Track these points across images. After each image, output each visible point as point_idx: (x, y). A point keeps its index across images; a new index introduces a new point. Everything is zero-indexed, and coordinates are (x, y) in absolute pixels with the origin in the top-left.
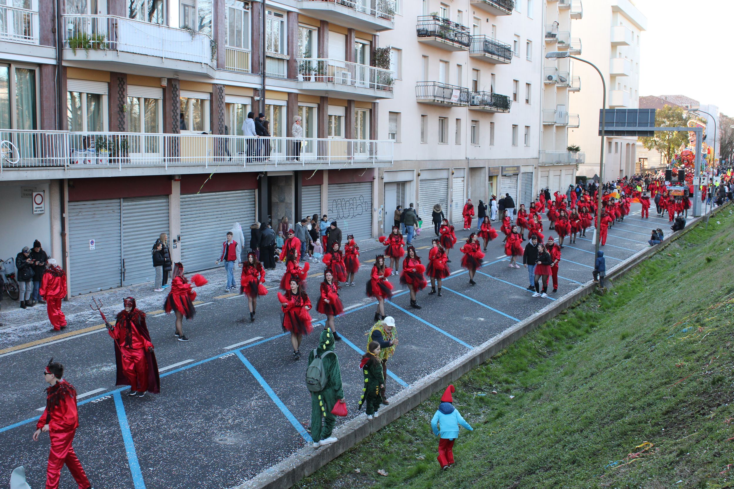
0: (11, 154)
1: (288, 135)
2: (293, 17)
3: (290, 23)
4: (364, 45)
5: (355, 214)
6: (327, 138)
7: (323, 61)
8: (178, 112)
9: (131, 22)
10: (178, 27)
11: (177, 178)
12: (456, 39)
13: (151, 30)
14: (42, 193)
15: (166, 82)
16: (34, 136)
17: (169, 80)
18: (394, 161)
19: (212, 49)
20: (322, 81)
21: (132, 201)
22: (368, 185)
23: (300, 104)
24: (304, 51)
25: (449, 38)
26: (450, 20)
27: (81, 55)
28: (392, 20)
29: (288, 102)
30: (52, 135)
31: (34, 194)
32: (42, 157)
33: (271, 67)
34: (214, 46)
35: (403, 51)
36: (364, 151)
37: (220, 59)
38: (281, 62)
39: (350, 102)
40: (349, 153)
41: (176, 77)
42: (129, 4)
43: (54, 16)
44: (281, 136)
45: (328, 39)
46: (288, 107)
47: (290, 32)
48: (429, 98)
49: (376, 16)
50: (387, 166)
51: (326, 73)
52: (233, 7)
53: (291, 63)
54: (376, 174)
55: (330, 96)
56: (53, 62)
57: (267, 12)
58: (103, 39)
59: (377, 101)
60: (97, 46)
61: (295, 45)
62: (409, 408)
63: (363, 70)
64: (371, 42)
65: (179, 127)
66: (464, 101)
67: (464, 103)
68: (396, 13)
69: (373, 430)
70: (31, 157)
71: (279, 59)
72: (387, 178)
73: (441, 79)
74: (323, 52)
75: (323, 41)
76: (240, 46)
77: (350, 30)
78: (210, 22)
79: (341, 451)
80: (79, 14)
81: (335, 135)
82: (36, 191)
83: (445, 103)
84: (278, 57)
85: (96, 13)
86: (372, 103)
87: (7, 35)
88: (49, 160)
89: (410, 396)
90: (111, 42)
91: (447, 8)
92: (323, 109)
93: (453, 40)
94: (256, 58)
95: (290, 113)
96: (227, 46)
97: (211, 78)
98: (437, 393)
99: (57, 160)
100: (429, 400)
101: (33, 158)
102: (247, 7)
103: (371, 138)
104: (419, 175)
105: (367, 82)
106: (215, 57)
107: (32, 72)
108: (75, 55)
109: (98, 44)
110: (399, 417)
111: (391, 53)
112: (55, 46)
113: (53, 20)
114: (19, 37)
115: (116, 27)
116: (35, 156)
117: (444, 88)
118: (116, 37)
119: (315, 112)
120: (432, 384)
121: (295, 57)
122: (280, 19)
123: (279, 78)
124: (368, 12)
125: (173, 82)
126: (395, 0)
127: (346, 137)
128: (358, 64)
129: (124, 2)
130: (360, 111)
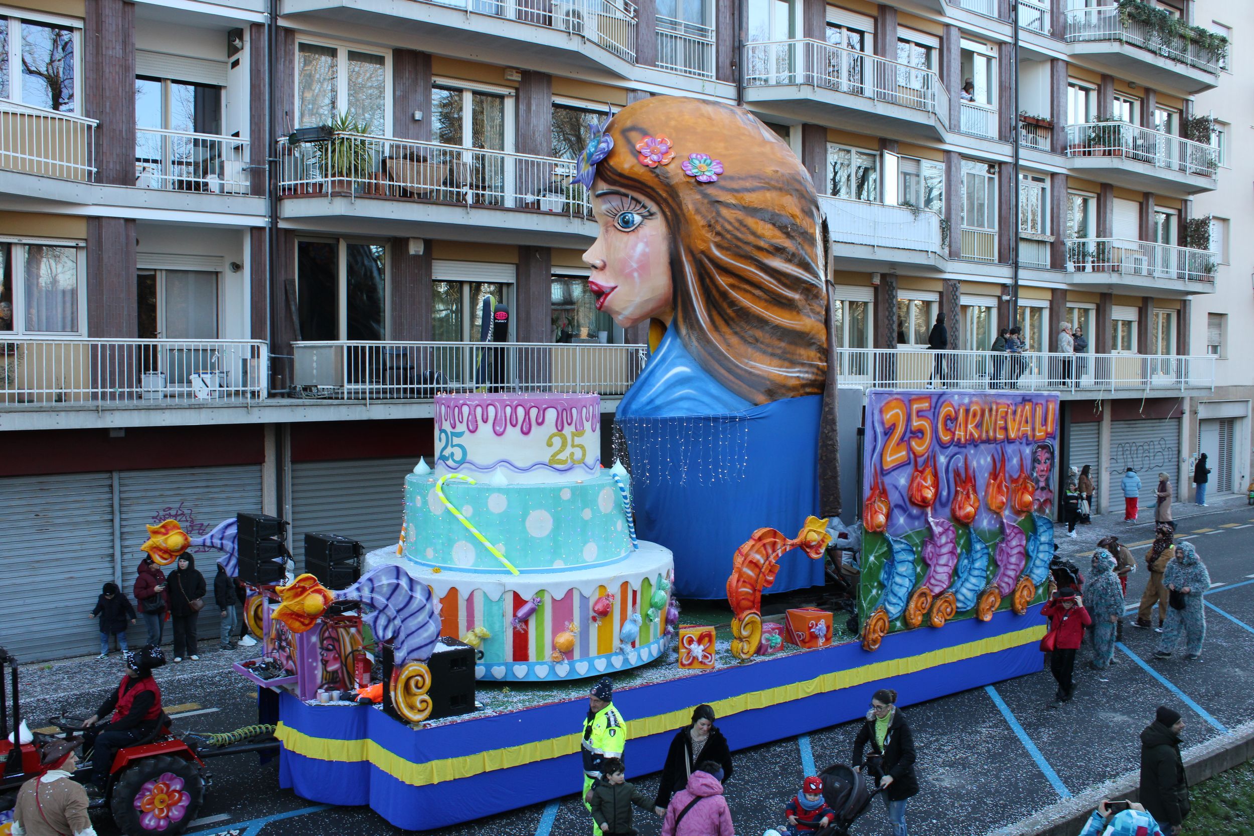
1: (1050, 351)
2: (1059, 181)
3: (1056, 190)
4: (1168, 216)
5: (1152, 466)
6: (1110, 353)
7: (1104, 242)
8: (895, 318)
9: (834, 201)
13: (860, 209)
15: (879, 278)
17: (883, 276)
18: (1216, 387)
19: (943, 231)
20: (1103, 270)
22: (1174, 423)
23: (1069, 305)
24: (1076, 230)
28: (1214, 177)
29: (1051, 302)
33: (1026, 253)
34: (946, 227)
35: (1232, 222)
36: (1167, 372)
37: (953, 245)
38: (1041, 247)
39: (1146, 300)
40: (1144, 375)
41: (892, 271)
42: (831, 176)
44: (1040, 350)
45: (1112, 210)
46: (1051, 309)
47: (1055, 202)
49: (1188, 172)
50: (1204, 393)
51: (1109, 259)
52: (973, 172)
53: (1056, 248)
54: (1186, 407)
55: (1115, 292)
57: (1021, 176)
59: (1190, 297)
61: (1062, 220)
62: (1226, 765)
63: (1166, 252)
64: (1180, 211)
65: (896, 339)
68: (1219, 165)
71: (1039, 242)
72: (1203, 413)
74: (1105, 229)
75: (1105, 213)
76: (981, 225)
77: (1147, 195)
78: (940, 194)
81: (1123, 349)
84: (1036, 239)
86: (1181, 300)
89: (1228, 747)
92: (1105, 311)
94: (1005, 242)
95: (1054, 318)
96: (965, 226)
97: (941, 271)
102: (992, 171)
103: (1178, 354)
105: (1174, 271)
106: (947, 243)
110: (1209, 776)
111: (1211, 225)
119: (1092, 316)
121: (1062, 238)
122: (1041, 185)
123: (1038, 269)
124: (1175, 166)
125: (888, 279)
126: (1219, 146)
127: (1140, 352)
128: (1159, 245)
129: (824, 174)
130: (1162, 313)
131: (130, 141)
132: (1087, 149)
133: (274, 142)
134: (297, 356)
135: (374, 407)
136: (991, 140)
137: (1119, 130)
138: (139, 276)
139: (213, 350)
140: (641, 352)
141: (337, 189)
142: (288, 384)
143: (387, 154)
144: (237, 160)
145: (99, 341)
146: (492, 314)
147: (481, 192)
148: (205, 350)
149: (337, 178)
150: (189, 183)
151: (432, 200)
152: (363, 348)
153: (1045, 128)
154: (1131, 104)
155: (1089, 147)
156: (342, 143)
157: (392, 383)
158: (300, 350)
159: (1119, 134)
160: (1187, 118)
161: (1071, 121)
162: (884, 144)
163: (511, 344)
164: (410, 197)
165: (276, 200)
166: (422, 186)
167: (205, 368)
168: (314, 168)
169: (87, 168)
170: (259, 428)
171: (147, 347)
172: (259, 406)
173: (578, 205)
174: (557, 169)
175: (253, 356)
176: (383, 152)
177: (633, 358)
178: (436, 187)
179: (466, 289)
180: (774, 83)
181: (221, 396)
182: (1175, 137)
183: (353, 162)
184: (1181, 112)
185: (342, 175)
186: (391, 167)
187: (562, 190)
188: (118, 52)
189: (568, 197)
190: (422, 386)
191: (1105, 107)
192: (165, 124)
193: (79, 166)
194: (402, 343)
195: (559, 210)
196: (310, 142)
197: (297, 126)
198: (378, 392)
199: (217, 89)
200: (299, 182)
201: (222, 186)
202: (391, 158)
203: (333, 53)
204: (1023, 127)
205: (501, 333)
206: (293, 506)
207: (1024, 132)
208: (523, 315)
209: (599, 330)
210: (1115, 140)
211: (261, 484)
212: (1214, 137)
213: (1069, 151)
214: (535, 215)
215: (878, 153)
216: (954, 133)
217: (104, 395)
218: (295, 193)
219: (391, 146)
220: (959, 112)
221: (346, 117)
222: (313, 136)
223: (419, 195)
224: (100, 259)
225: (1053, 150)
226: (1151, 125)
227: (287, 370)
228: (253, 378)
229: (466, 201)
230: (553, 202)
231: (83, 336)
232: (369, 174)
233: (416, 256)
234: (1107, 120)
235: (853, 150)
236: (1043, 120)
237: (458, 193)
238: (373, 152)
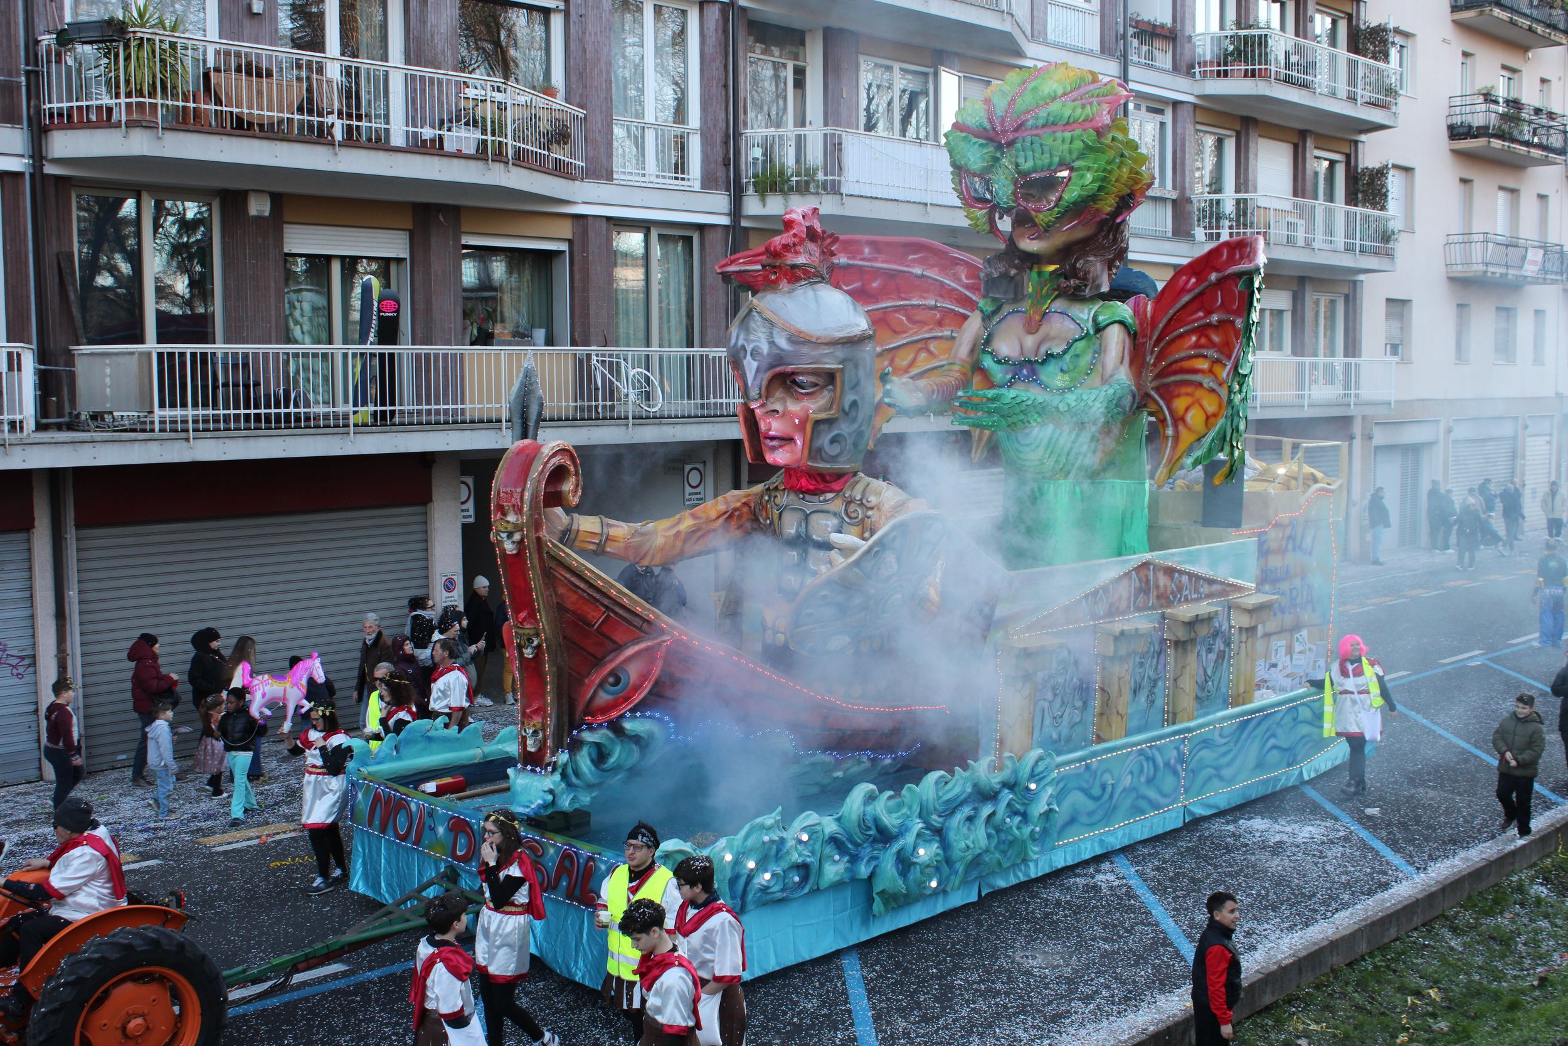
0: (648, 394)
2: (1184, 113)
3: (1179, 125)
4: (1332, 163)
7: (1245, 200)
9: (868, 139)
12: (1536, 140)
13: (907, 152)
14: (700, 467)
16: (688, 358)
18: (1396, 402)
24: (1207, 181)
25: (1520, 138)
26: (1523, 101)
27: (774, 206)
28: (1394, 108)
30: (720, 358)
31: (687, 468)
32: (702, 398)
35: (1417, 172)
36: (1332, 382)
38: (1160, 207)
39: (1302, 281)
40: (1300, 386)
42: (863, 103)
43: (727, 135)
45: (1257, 155)
47: (1179, 143)
48: (1475, 267)
49: (1359, 102)
50: (1380, 411)
51: (1252, 223)
53: (1180, 206)
54: (1357, 429)
56: (725, 221)
58: (815, 173)
59: (1361, 277)
60: (803, 189)
61: (1188, 169)
62: (1417, 920)
63: (1329, 213)
64: (1348, 156)
66: (1553, 273)
67: (1553, 277)
68: (1401, 92)
69: (1338, 960)
70: (682, 398)
71: (1155, 198)
72: (1380, 437)
73: (1501, 227)
74: (1247, 181)
75: (1247, 158)
77: (1303, 134)
79: (1267, 1000)
80: (773, 129)
81: (1272, 349)
82: (690, 463)
83: (1510, 277)
85: (803, 124)
86: (1349, 281)
87: (644, 175)
88: (715, 404)
89: (1420, 896)
90: (830, 178)
91: (1516, 76)
93: (1527, 144)
98: (1480, 894)
99: (728, 405)
100: (1462, 906)
101: (685, 401)
103: (1346, 355)
104: (1449, 431)
105: (1340, 240)
107: (688, 241)
108: (764, 206)
109: (807, 183)
110: (1393, 937)
111: (1390, 176)
112: (728, 190)
113: (726, 143)
114: (664, 177)
115: (840, 150)
116: (689, 398)
117: (1507, 246)
118: (840, 168)
120: (1470, 874)
121: (1188, 193)
122: (1159, 118)
123: (1155, 236)
124: (1342, 92)
126: (1401, 66)
127: (1294, 353)
128: (1320, 203)
129: (854, 100)
130: (1324, 300)
132: (1222, 68)
133: (32, 42)
134: (81, 367)
135: (200, 443)
136: (1089, 53)
137: (1266, 41)
140: (594, 358)
141: (135, 116)
142: (67, 409)
143: (211, 64)
146: (376, 304)
147: (355, 123)
149: (134, 100)
151: (281, 135)
152: (182, 355)
153: (1165, 37)
154: (1283, 5)
155: (1226, 64)
156: (140, 45)
157: (226, 407)
158: (86, 358)
159: (1266, 46)
160: (1358, 25)
161: (1200, 28)
162: (938, 58)
163: (404, 349)
164: (248, 129)
165: (39, 132)
166: (265, 113)
168: (98, 83)
170: (22, 478)
172: (23, 444)
173: (500, 143)
174: (467, 90)
175: (10, 368)
176: (205, 61)
177: (583, 367)
178: (286, 115)
179: (336, 268)
182: (1342, 52)
183: (159, 75)
184: (1350, 17)
185: (142, 95)
186: (218, 84)
187: (475, 123)
189: (484, 132)
190: (273, 411)
191: (1247, 9)
194: (240, 348)
195: (472, 151)
196: (90, 43)
197: (68, 19)
198: (206, 421)
200: (75, 104)
202: (217, 70)
204: (1134, 35)
205: (389, 332)
206: (80, 592)
207: (1135, 42)
208: (421, 306)
209: (533, 326)
210: (1260, 55)
211: (30, 560)
212: (1393, 52)
213: (1197, 70)
214: (436, 159)
215: (932, 70)
216: (1039, 43)
218: (69, 121)
219: (217, 53)
220: (1046, 13)
221: (145, 6)
222: (94, 34)
223: (261, 126)
225: (1176, 69)
226: (1309, 35)
227: (65, 389)
228: (11, 400)
229: (333, 137)
230: (463, 138)
232: (184, 93)
233: (259, 219)
234: (1250, 27)
235: (897, 66)
236: (1162, 26)
237: (321, 124)
238: (189, 62)
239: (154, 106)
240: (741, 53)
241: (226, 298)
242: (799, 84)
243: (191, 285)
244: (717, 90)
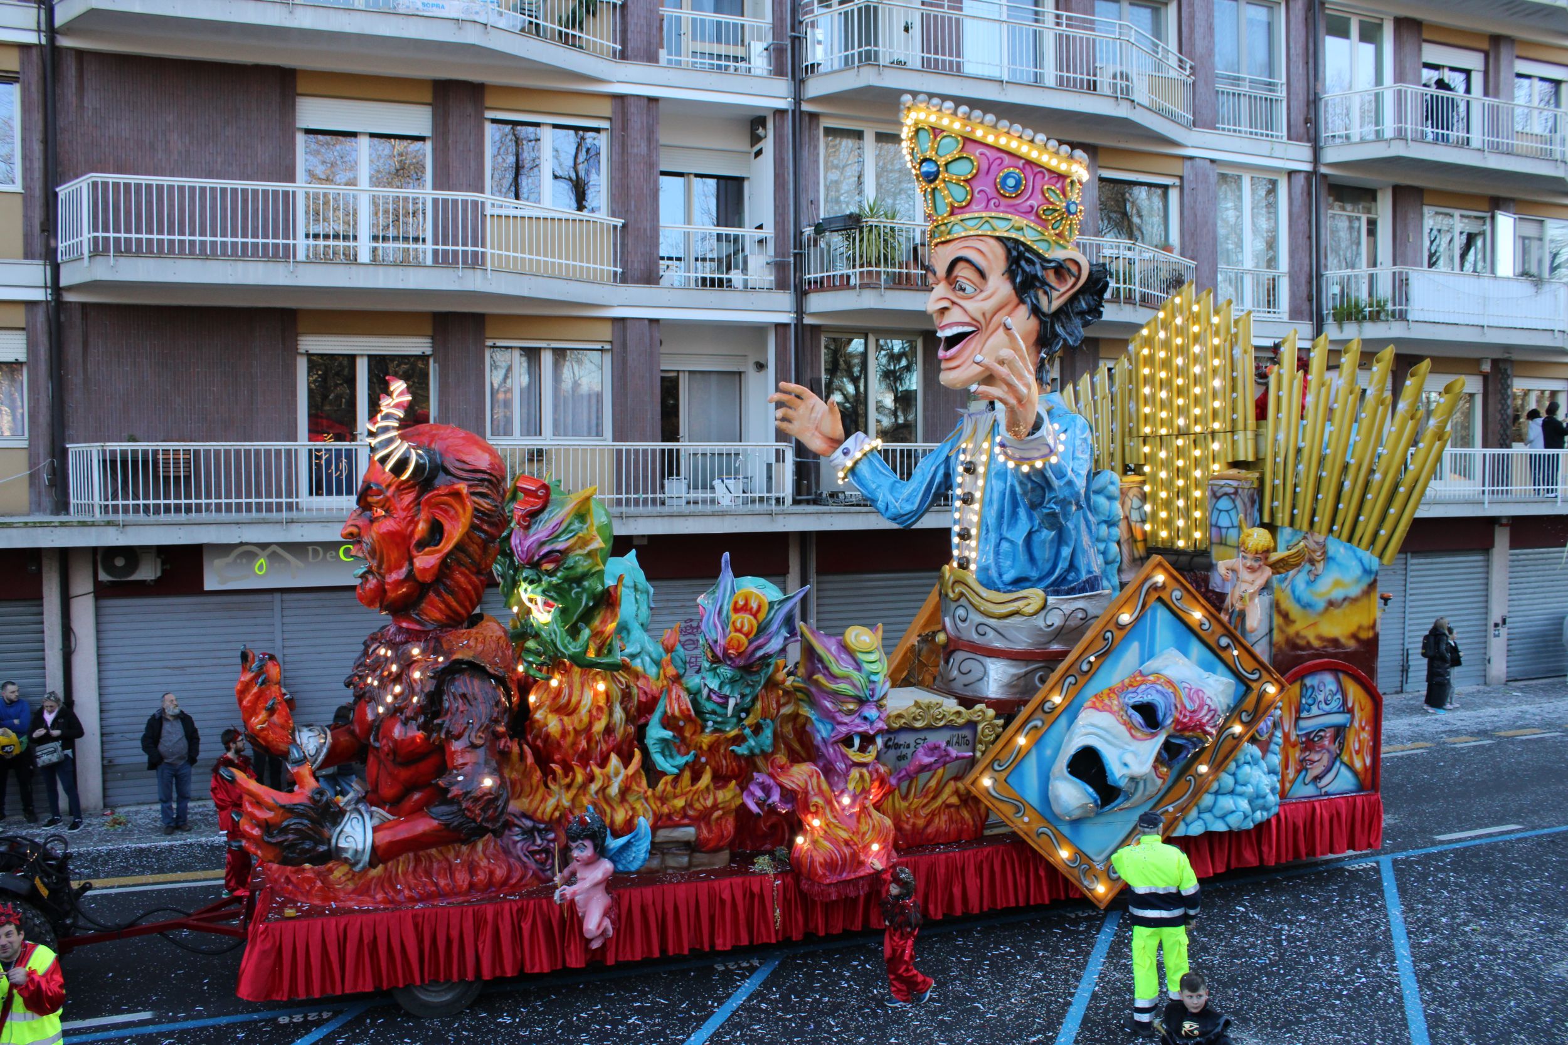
8: (1510, 412)
9: (1430, 274)
10: (1511, 275)
11: (1504, 521)
13: (1465, 284)
15: (1489, 364)
17: (1495, 362)
21: (1426, 557)
27: (1351, 332)
41: (1506, 356)
42: (1427, 243)
43: (1311, 277)
58: (1385, 305)
60: (1375, 317)
65: (1510, 437)
80: (1349, 270)
85: (1375, 265)
108: (1341, 332)
109: (1378, 312)
112: (1311, 320)
113: (1310, 283)
114: (1259, 311)
115: (1407, 284)
118: (1407, 300)
125: (1501, 365)
129: (1418, 242)
131: (654, 241)
133: (799, 233)
138: (663, 379)
139: (737, 455)
141: (866, 281)
142: (814, 490)
143: (918, 241)
144: (761, 253)
145: (624, 445)
148: (729, 455)
149: (865, 269)
150: (712, 280)
162: (1497, 203)
165: (801, 294)
167: (729, 473)
168: (842, 259)
169: (612, 269)
170: (782, 538)
171: (671, 451)
172: (784, 513)
173: (1129, 289)
174: (1103, 250)
175: (777, 460)
176: (914, 239)
180: (1357, 139)
181: (745, 503)
183: (882, 251)
185: (870, 265)
186: (923, 255)
188: (643, 149)
192: (688, 220)
193: (605, 268)
196: (837, 231)
197: (822, 216)
199: (739, 181)
200: (826, 274)
201: (746, 282)
202: (923, 245)
203: (859, 135)
206: (818, 620)
215: (1489, 214)
217: (628, 500)
218: (820, 286)
219: (923, 232)
221: (874, 203)
222: (839, 225)
224: (624, 362)
227: (813, 475)
228: (778, 483)
231: (607, 441)
232: (899, 263)
235: (1457, 213)
238: (903, 240)
239: (878, 273)
240: (1322, 211)
241: (925, 409)
242: (1372, 232)
243: (896, 400)
244: (1302, 241)
